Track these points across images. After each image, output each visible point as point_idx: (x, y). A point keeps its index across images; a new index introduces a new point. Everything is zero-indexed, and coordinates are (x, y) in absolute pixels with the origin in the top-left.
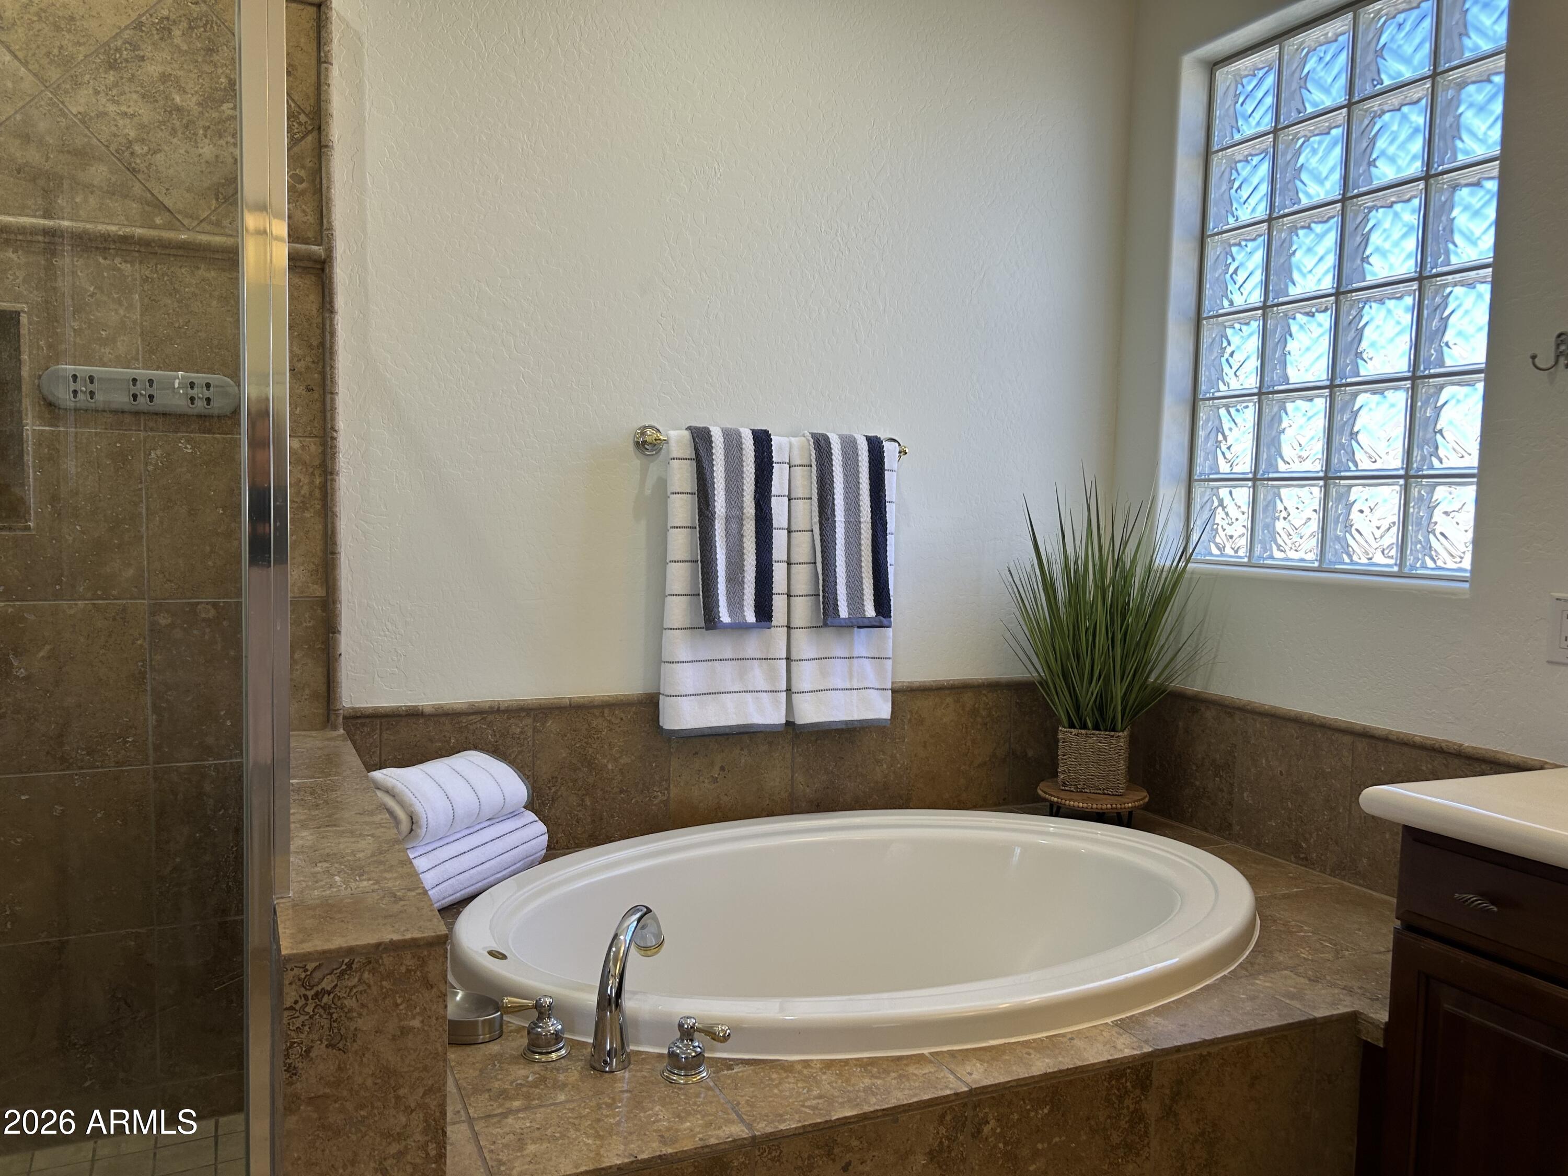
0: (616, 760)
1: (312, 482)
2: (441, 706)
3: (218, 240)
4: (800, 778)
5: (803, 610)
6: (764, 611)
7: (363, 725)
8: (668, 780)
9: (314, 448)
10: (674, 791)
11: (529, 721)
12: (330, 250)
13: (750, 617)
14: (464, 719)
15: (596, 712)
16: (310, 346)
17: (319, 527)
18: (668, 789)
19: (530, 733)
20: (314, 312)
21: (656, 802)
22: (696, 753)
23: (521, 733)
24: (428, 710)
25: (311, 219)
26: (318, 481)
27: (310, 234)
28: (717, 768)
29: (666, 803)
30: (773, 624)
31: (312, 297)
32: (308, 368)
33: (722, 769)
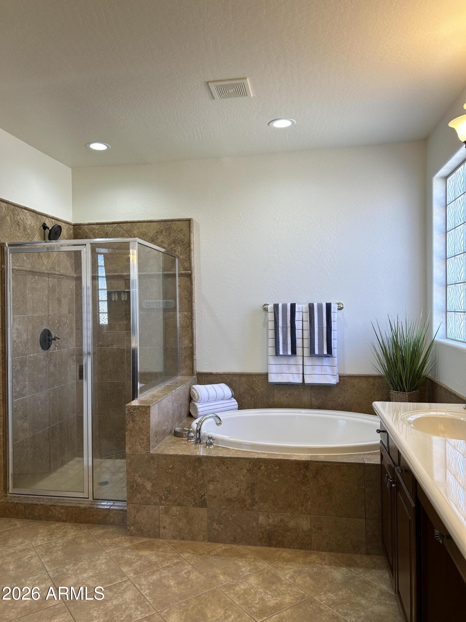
0: (260, 389)
1: (189, 322)
2: (217, 372)
3: (171, 272)
4: (313, 399)
5: (307, 352)
6: (294, 352)
7: (201, 376)
8: (274, 396)
9: (190, 314)
10: (276, 399)
11: (238, 377)
12: (192, 272)
13: (289, 353)
14: (223, 376)
15: (254, 376)
16: (189, 292)
17: (191, 331)
18: (274, 398)
19: (238, 380)
20: (189, 285)
21: (271, 401)
22: (282, 389)
23: (236, 380)
24: (214, 373)
25: (189, 265)
26: (190, 321)
27: (188, 269)
28: (288, 394)
29: (274, 402)
30: (297, 355)
31: (189, 282)
32: (188, 297)
33: (289, 394)
